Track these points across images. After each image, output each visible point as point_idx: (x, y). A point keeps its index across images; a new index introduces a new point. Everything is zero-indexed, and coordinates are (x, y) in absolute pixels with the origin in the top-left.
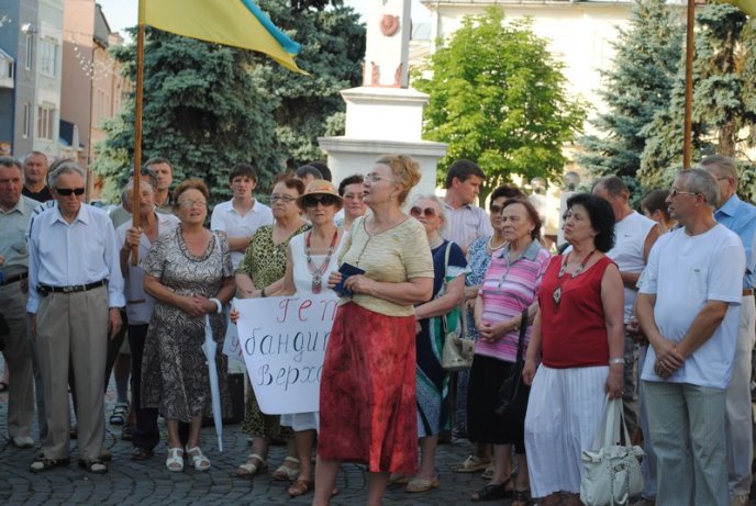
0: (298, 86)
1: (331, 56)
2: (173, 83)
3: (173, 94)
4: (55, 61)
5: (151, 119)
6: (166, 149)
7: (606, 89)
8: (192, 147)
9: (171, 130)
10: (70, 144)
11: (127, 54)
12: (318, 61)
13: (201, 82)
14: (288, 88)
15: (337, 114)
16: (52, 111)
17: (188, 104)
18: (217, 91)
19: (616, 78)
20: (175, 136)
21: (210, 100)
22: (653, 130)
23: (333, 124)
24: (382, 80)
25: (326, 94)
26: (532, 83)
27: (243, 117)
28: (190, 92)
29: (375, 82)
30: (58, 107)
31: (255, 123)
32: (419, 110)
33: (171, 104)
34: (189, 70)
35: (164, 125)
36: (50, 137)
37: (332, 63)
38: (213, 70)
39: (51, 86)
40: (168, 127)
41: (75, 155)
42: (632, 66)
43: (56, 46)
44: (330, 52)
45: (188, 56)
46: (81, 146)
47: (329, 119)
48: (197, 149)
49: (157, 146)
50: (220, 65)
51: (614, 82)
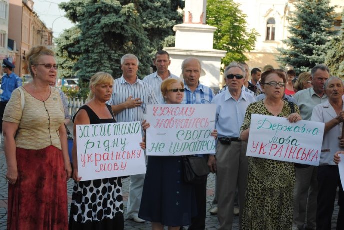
0: (151, 23)
1: (165, 9)
2: (105, 20)
3: (106, 25)
4: (6, 12)
5: (92, 38)
6: (101, 53)
7: (290, 26)
8: (114, 52)
9: (103, 43)
10: (13, 50)
11: (68, 7)
12: (159, 11)
13: (120, 20)
14: (147, 24)
15: (170, 37)
16: (5, 35)
17: (113, 31)
18: (126, 24)
19: (296, 21)
20: (105, 46)
21: (123, 29)
22: (331, 45)
23: (168, 41)
24: (194, 21)
25: (165, 27)
26: (232, 23)
27: (137, 38)
28: (114, 25)
29: (191, 21)
30: (7, 33)
31: (142, 40)
32: (212, 35)
33: (105, 31)
34: (113, 14)
35: (100, 41)
36: (4, 46)
37: (165, 13)
38: (125, 14)
39: (4, 23)
40: (101, 42)
41: (15, 54)
42: (304, 15)
43: (7, 5)
44: (165, 7)
45: (112, 7)
46: (17, 50)
47: (166, 39)
48: (116, 53)
49: (96, 51)
50: (128, 11)
51: (294, 23)
